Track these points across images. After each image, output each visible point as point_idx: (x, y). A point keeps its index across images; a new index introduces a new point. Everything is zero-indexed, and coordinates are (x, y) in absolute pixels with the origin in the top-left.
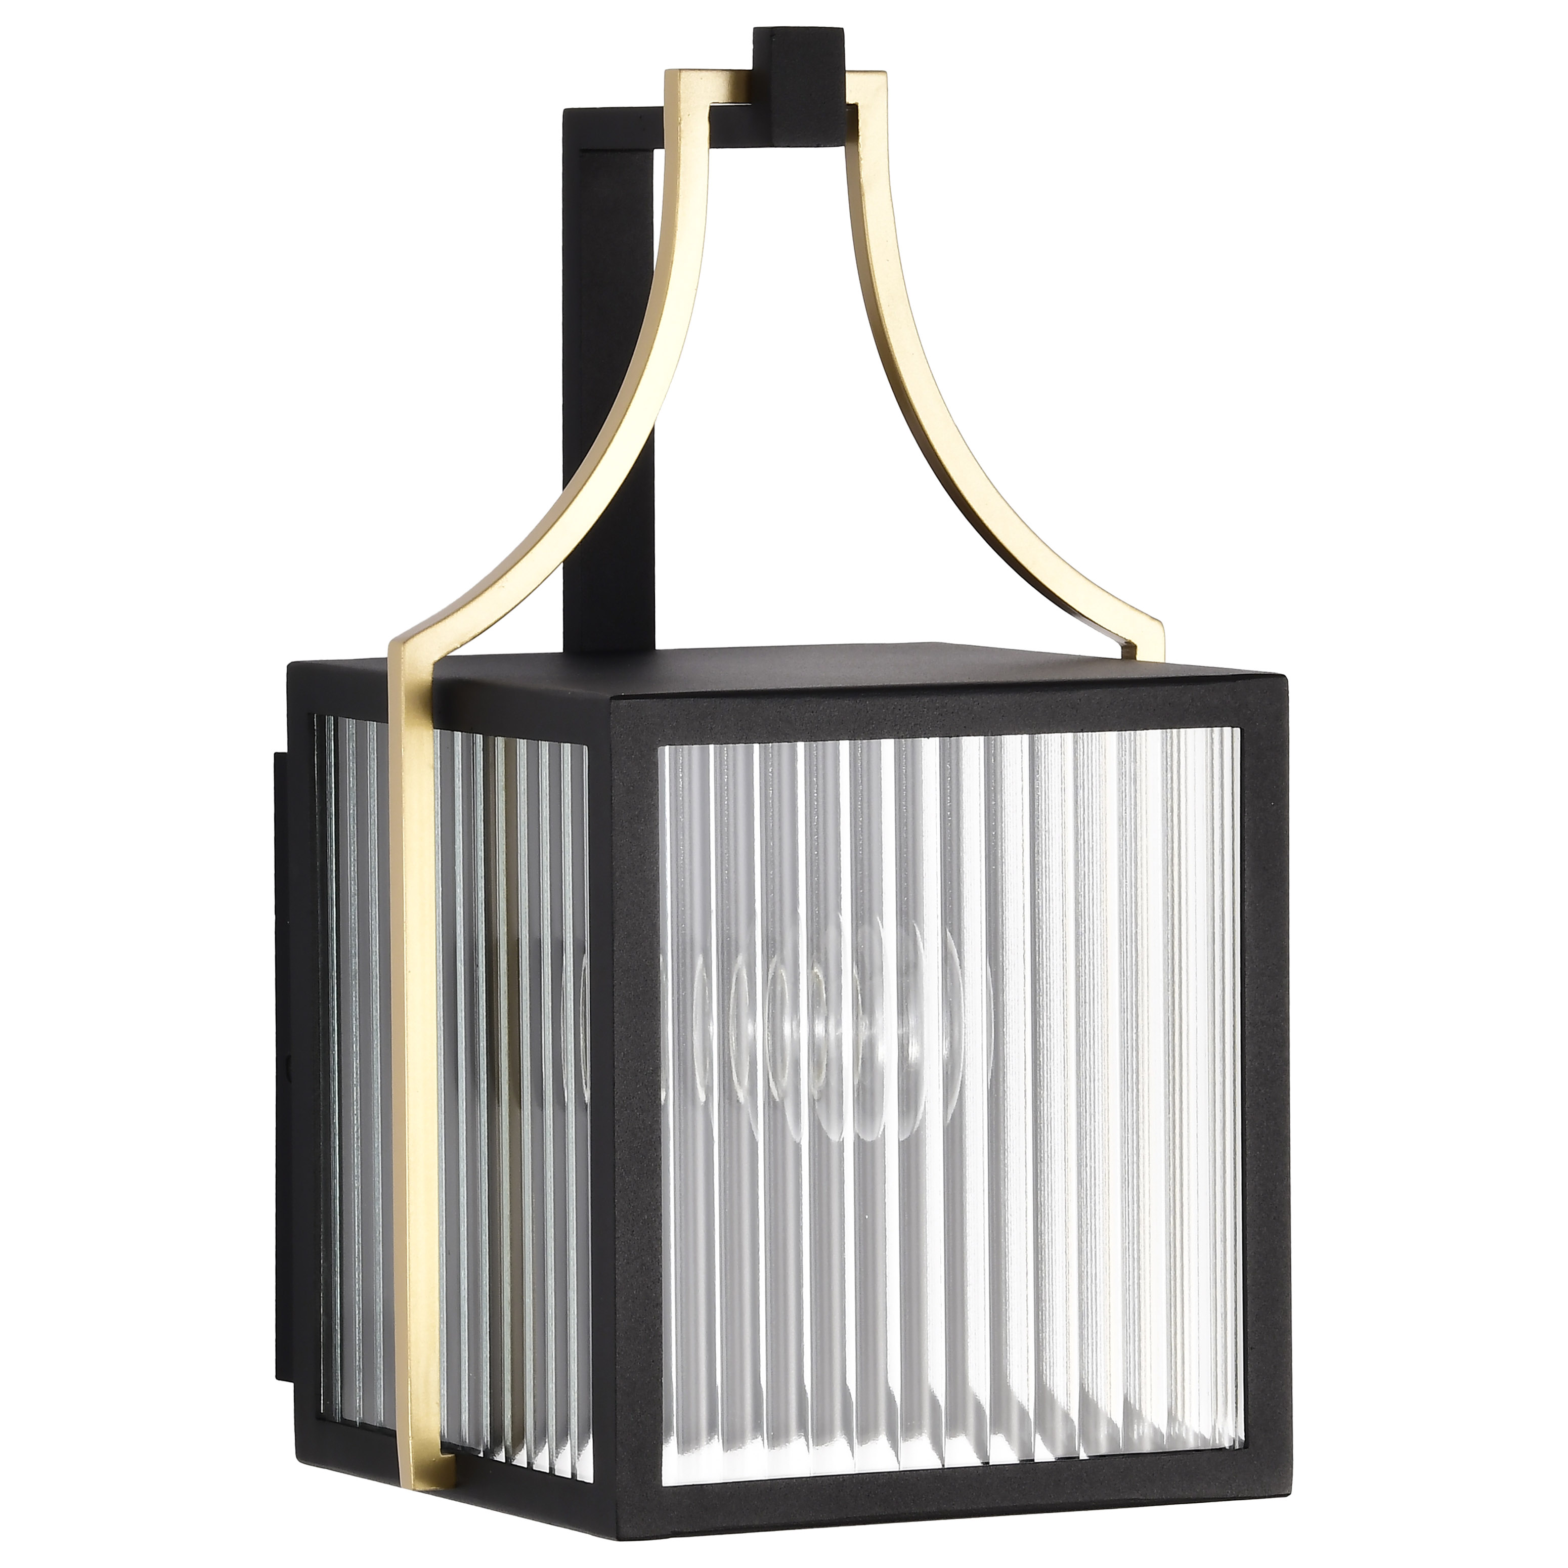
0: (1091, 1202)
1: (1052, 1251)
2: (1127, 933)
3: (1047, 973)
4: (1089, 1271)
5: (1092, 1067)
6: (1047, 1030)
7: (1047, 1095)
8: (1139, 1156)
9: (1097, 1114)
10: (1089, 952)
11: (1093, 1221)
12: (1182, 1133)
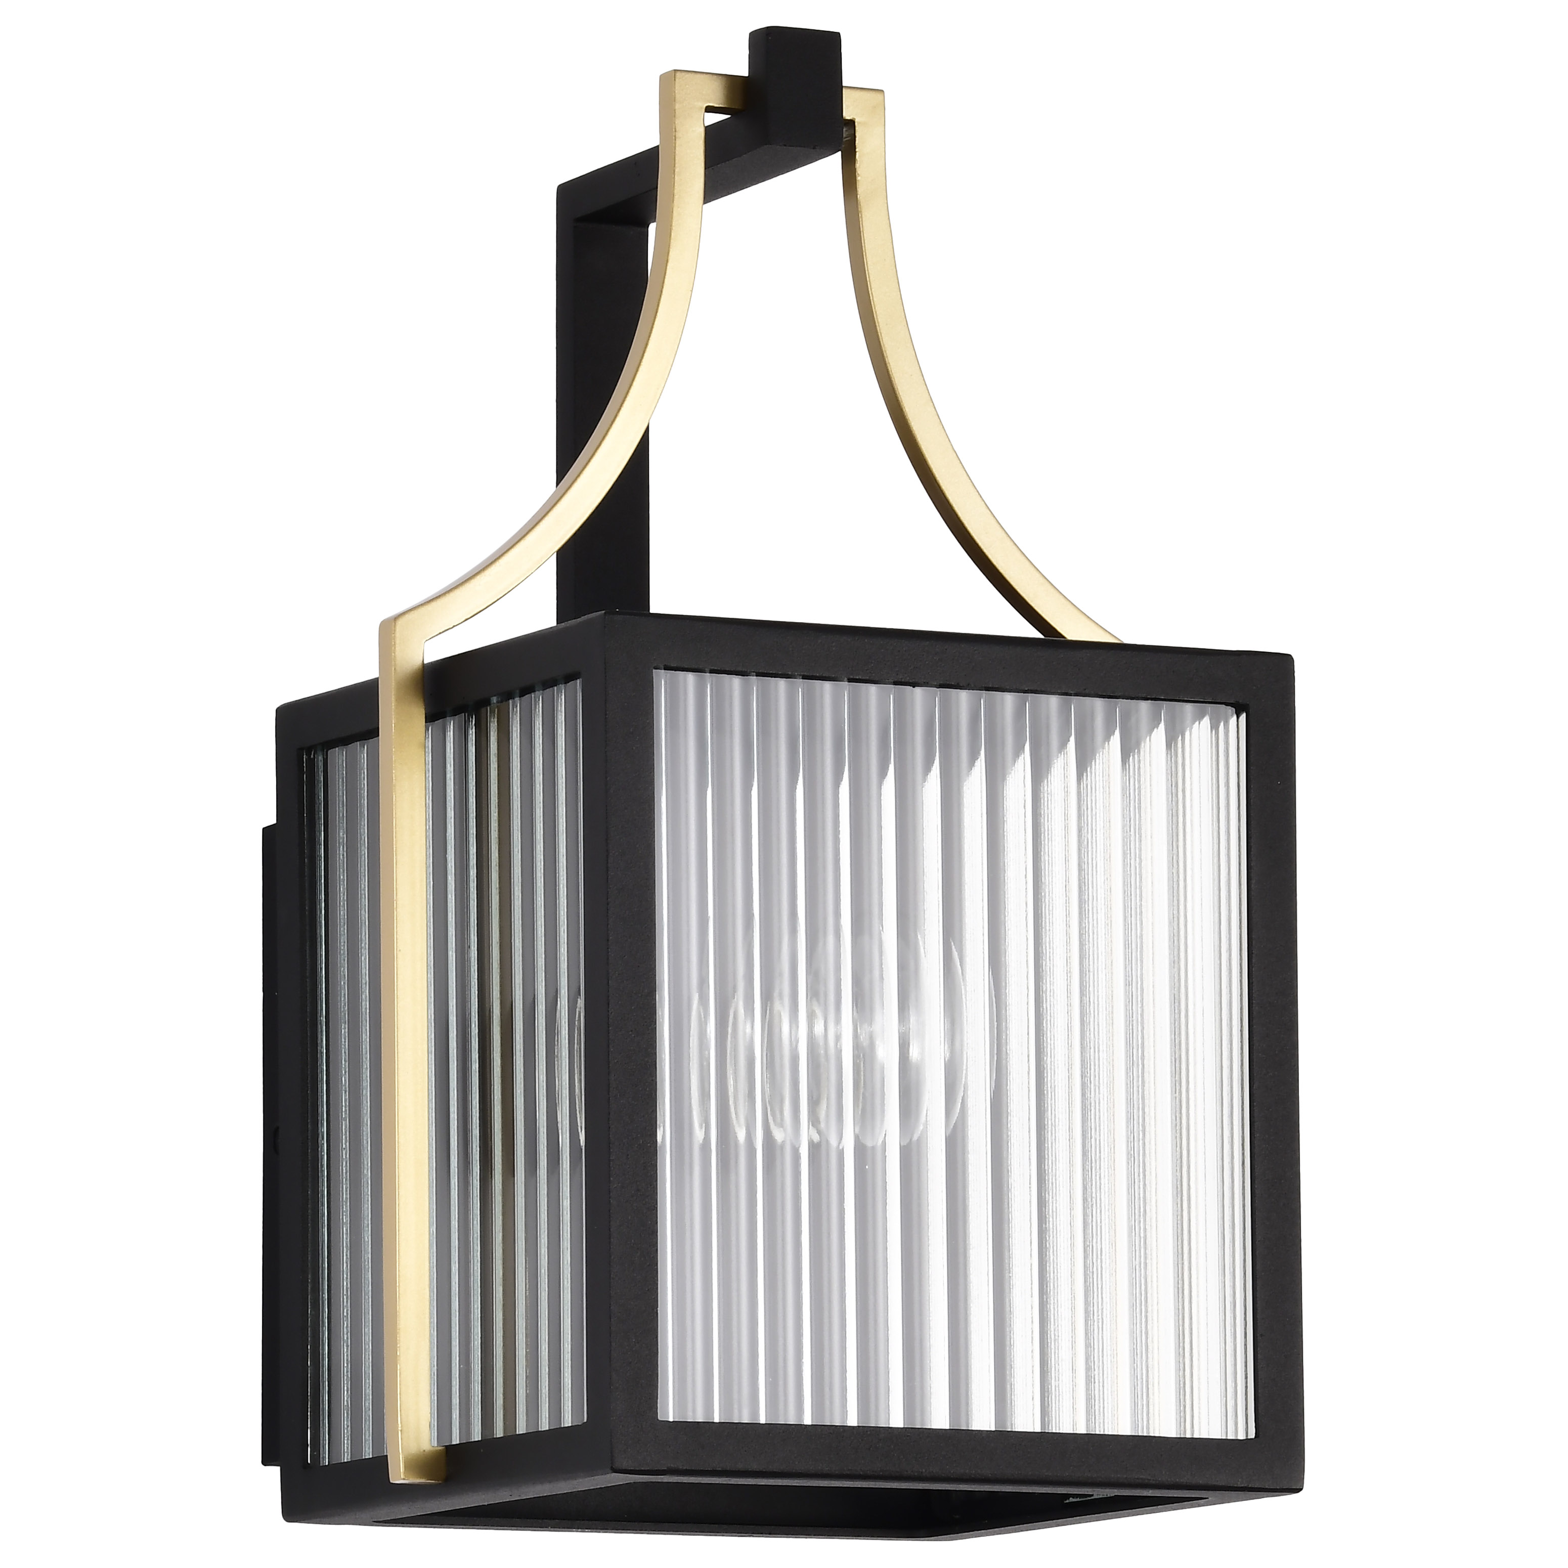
0: (1096, 1176)
1: (1056, 1221)
2: (1131, 905)
3: (1049, 938)
4: (1094, 1245)
5: (1097, 1037)
6: (1050, 996)
7: (1051, 1062)
8: (1145, 1133)
9: (1101, 1085)
10: (1093, 920)
11: (1098, 1195)
12: (1189, 1114)
